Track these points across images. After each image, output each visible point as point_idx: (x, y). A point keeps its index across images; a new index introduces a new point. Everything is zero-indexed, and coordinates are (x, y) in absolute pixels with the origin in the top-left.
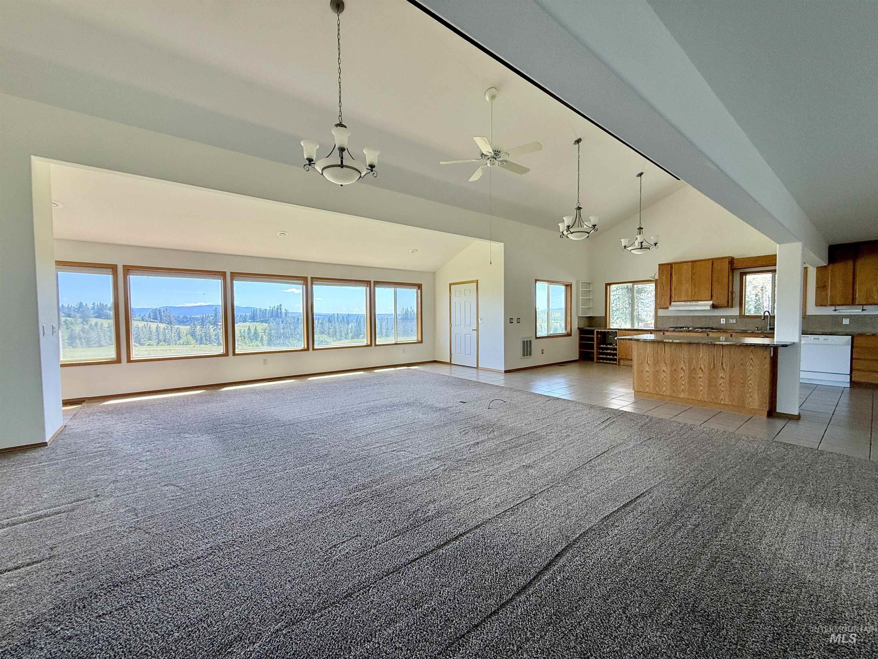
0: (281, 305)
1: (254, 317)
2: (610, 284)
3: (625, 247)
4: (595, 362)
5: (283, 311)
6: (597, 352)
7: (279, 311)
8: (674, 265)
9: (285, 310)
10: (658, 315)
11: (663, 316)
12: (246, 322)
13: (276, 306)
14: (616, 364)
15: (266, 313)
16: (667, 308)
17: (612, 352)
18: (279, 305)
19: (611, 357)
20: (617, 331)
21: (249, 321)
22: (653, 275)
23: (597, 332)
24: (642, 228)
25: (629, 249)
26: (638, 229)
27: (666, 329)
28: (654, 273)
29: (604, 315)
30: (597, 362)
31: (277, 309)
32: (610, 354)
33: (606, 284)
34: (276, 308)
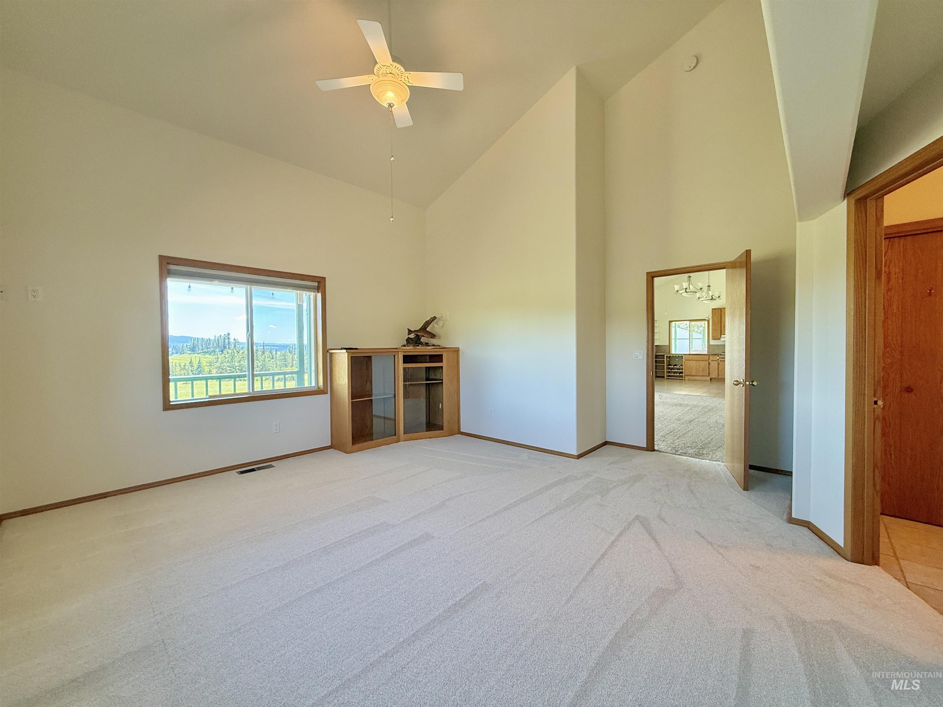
0: (229, 334)
1: (194, 347)
2: (672, 321)
3: (699, 298)
4: (665, 378)
5: (232, 340)
6: (667, 371)
7: (227, 341)
8: (723, 310)
9: (234, 339)
10: (710, 344)
11: (714, 345)
12: (184, 353)
13: (222, 335)
14: (683, 379)
15: (209, 344)
16: (720, 339)
17: (678, 371)
18: (226, 334)
19: (678, 374)
20: (683, 355)
21: (188, 352)
22: (708, 316)
23: (667, 356)
24: (710, 286)
25: (702, 299)
26: (708, 286)
27: (720, 354)
28: (708, 314)
29: (668, 344)
30: (667, 379)
31: (224, 338)
32: (676, 372)
33: (669, 321)
34: (222, 338)
